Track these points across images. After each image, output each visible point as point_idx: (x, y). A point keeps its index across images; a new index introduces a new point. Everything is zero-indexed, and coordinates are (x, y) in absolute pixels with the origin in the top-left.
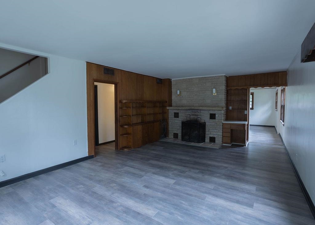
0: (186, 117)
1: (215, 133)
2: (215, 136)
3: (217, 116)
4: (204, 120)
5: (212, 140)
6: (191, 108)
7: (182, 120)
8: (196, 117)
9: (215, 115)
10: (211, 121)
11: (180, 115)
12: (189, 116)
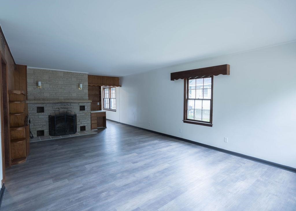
0: (55, 111)
1: (84, 122)
2: (85, 125)
3: (86, 107)
4: (75, 112)
5: (83, 128)
6: (61, 101)
7: (49, 114)
8: (66, 110)
9: (84, 106)
10: (81, 112)
11: (45, 109)
12: (57, 110)
